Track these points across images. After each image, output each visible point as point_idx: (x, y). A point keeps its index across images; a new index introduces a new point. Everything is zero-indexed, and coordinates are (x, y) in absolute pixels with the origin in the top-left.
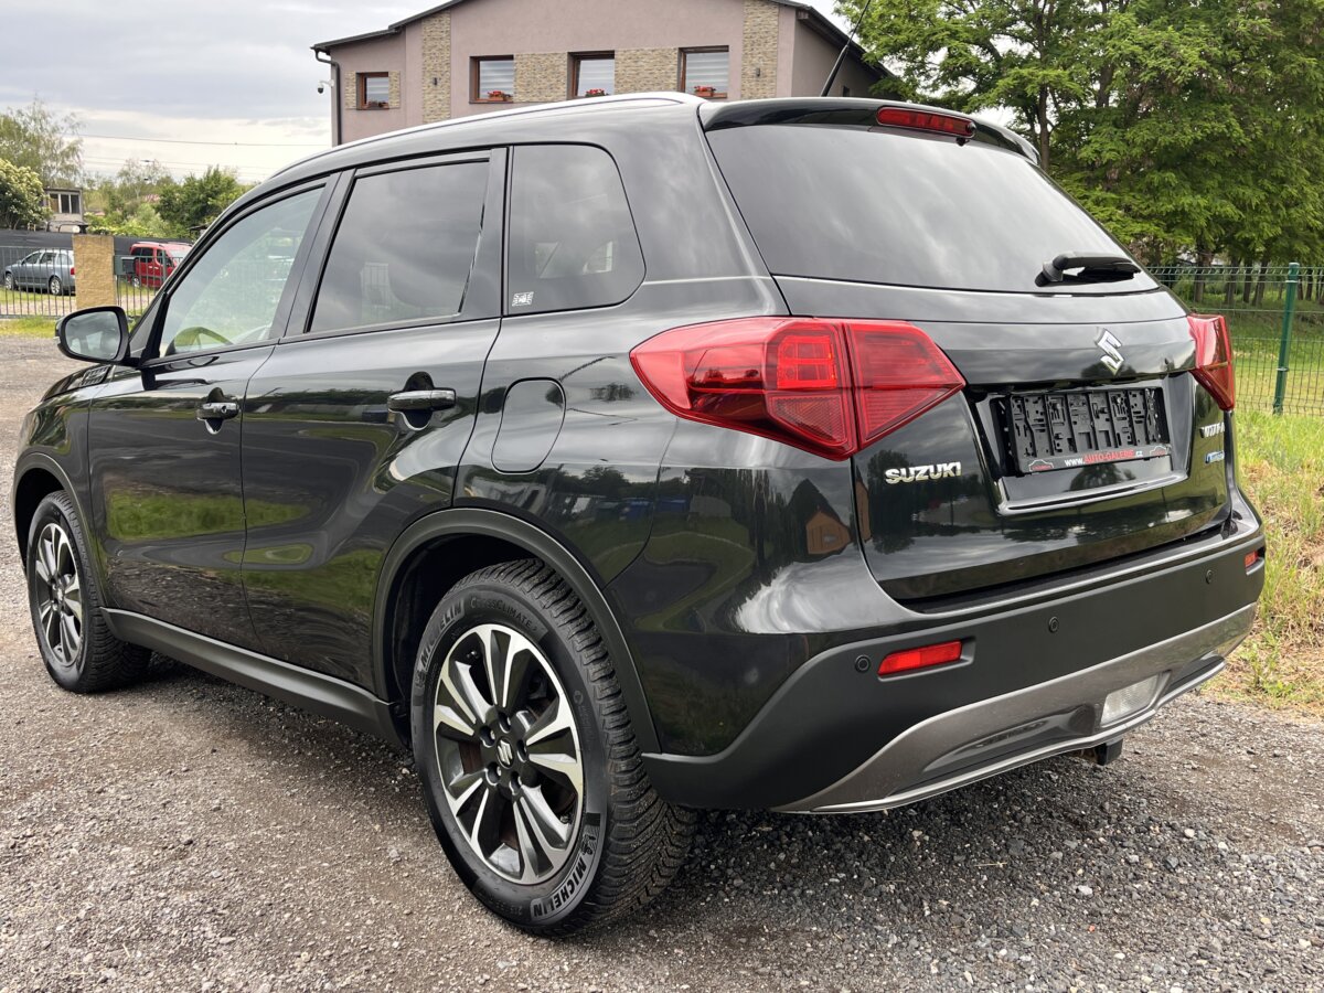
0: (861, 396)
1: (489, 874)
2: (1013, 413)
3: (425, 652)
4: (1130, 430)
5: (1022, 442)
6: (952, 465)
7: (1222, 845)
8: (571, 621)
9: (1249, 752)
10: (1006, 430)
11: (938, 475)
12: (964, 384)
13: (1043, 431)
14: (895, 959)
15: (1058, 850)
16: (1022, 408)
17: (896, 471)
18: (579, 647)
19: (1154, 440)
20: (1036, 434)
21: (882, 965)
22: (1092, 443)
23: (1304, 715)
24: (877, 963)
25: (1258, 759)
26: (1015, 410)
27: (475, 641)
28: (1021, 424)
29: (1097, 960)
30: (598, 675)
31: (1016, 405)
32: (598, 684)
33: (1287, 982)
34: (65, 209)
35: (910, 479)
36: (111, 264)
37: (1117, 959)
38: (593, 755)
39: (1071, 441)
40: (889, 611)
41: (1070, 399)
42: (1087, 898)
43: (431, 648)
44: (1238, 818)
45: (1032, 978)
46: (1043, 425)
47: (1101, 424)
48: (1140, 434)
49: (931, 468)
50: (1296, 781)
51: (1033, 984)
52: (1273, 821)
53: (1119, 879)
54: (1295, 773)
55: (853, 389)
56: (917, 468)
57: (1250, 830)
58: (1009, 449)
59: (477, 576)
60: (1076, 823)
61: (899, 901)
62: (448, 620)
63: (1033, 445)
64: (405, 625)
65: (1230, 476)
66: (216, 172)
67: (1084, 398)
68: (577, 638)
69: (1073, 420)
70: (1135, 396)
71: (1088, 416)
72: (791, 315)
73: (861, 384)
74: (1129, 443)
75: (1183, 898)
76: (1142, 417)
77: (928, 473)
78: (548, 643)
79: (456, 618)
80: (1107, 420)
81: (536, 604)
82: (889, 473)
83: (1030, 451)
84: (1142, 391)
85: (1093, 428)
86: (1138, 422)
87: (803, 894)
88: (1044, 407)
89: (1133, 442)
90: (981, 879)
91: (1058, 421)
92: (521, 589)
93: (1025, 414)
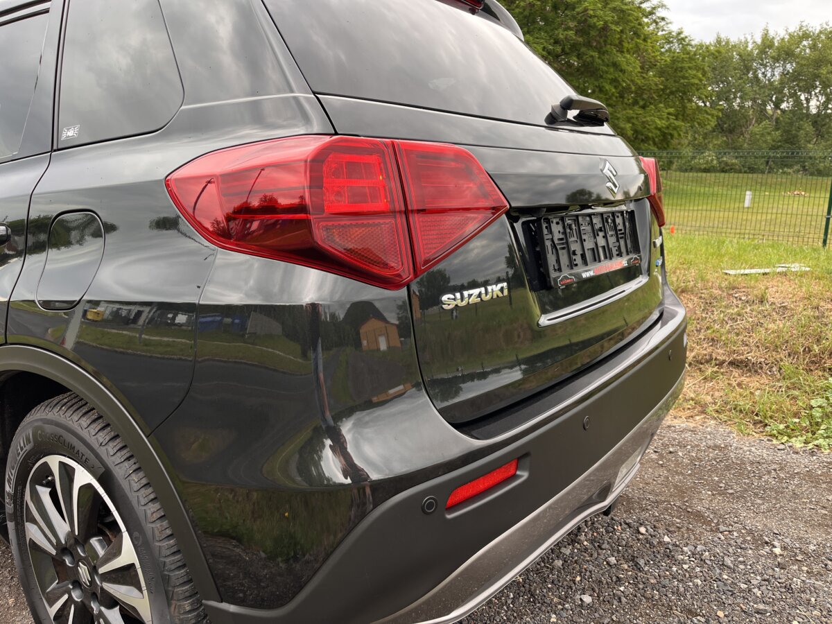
0: (414, 219)
2: (543, 233)
3: (9, 476)
4: (617, 244)
5: (551, 260)
6: (500, 286)
7: (666, 539)
8: (128, 459)
10: (538, 249)
11: (489, 297)
12: (508, 207)
13: (564, 249)
15: (558, 558)
16: (549, 229)
17: (452, 296)
18: (136, 486)
19: (631, 252)
20: (560, 252)
22: (595, 255)
25: (661, 457)
26: (545, 231)
27: (46, 469)
28: (549, 244)
30: (156, 515)
31: (545, 226)
32: (158, 524)
35: (464, 303)
39: (583, 256)
41: (580, 219)
42: (589, 607)
43: (13, 472)
44: (666, 509)
46: (563, 244)
47: (600, 241)
48: (623, 247)
49: (483, 290)
50: (690, 472)
52: (689, 510)
53: (607, 583)
54: (687, 465)
55: (407, 212)
56: (471, 292)
57: (678, 521)
58: (541, 266)
59: (43, 408)
62: (22, 449)
63: (558, 261)
67: (588, 219)
68: (135, 477)
69: (584, 237)
70: (618, 216)
71: (592, 234)
72: (336, 134)
73: (415, 208)
74: (618, 255)
76: (623, 233)
77: (480, 295)
78: (106, 479)
79: (28, 447)
80: (604, 237)
81: (93, 442)
82: (445, 298)
83: (556, 268)
84: (622, 213)
85: (596, 244)
86: (621, 238)
88: (564, 227)
89: (620, 255)
91: (573, 239)
92: (80, 425)
93: (551, 232)
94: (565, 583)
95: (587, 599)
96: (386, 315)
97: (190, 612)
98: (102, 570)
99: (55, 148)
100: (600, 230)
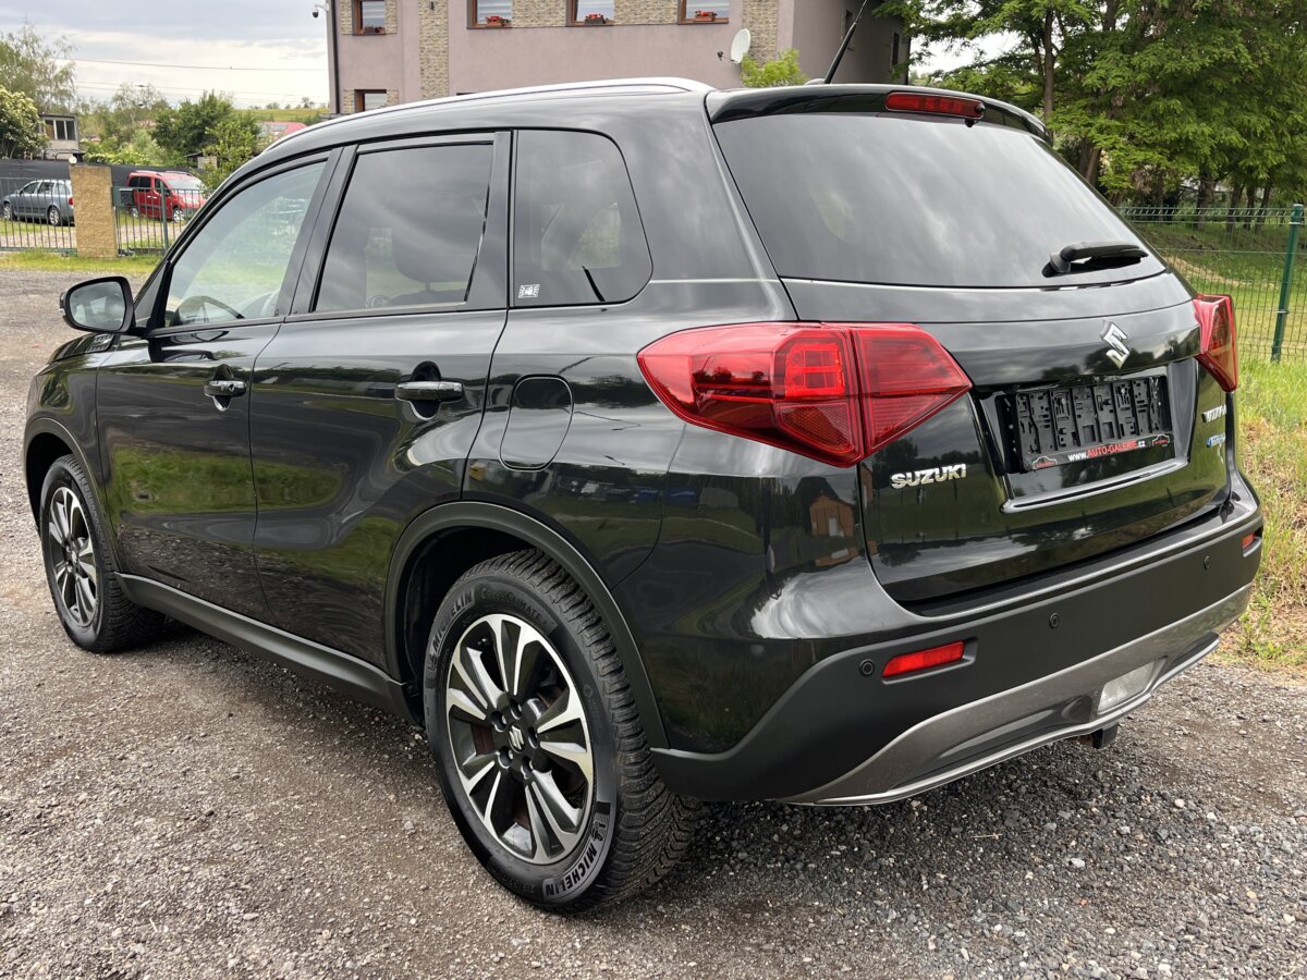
0: (869, 403)
1: (502, 852)
2: (1019, 410)
3: (436, 637)
4: (1133, 420)
5: (1027, 439)
6: (957, 467)
7: (1211, 816)
8: (580, 616)
9: (1239, 718)
10: (1011, 427)
11: (943, 478)
12: (971, 385)
13: (1047, 426)
14: (895, 935)
15: (1053, 820)
16: (1028, 405)
17: (902, 475)
18: (588, 642)
19: (1157, 429)
20: (1041, 431)
21: (882, 941)
22: (1095, 434)
23: (1293, 678)
24: (877, 939)
25: (1247, 724)
26: (1020, 407)
27: (486, 630)
28: (1026, 422)
29: (1089, 935)
30: (607, 670)
31: (1021, 402)
32: (607, 679)
33: (1271, 958)
34: (61, 136)
35: (916, 483)
36: (109, 196)
37: (1108, 934)
38: (603, 746)
39: (1075, 435)
40: (893, 614)
41: (1075, 392)
42: (1079, 871)
43: (443, 633)
44: (1227, 786)
45: (1026, 955)
46: (1048, 421)
47: (1105, 416)
48: (1143, 423)
49: (937, 470)
50: (1284, 747)
51: (1026, 960)
52: (1261, 789)
53: (1111, 851)
54: (1283, 739)
55: (860, 397)
56: (923, 472)
57: (1238, 799)
58: (1014, 446)
59: (487, 566)
60: (1070, 792)
61: (898, 875)
62: (458, 608)
63: (1037, 441)
64: (417, 608)
65: (1230, 459)
66: (212, 97)
67: (1088, 390)
68: (587, 634)
69: (1077, 413)
70: (1139, 385)
71: (1092, 409)
72: (799, 321)
73: (869, 392)
74: (1132, 433)
75: (1172, 871)
76: (1145, 406)
77: (933, 476)
78: (557, 637)
79: (467, 607)
80: (1111, 411)
81: (546, 599)
82: (895, 477)
83: (1035, 448)
84: (1147, 380)
85: (1097, 420)
86: (1141, 411)
87: (805, 868)
88: (1049, 403)
89: (1136, 432)
90: (977, 851)
91: (1062, 415)
92: (531, 582)
93: (1031, 410)
94: (1054, 845)
95: (1079, 863)
96: (839, 492)
97: (634, 764)
98: (540, 730)
99: (512, 305)
100: (1106, 403)
